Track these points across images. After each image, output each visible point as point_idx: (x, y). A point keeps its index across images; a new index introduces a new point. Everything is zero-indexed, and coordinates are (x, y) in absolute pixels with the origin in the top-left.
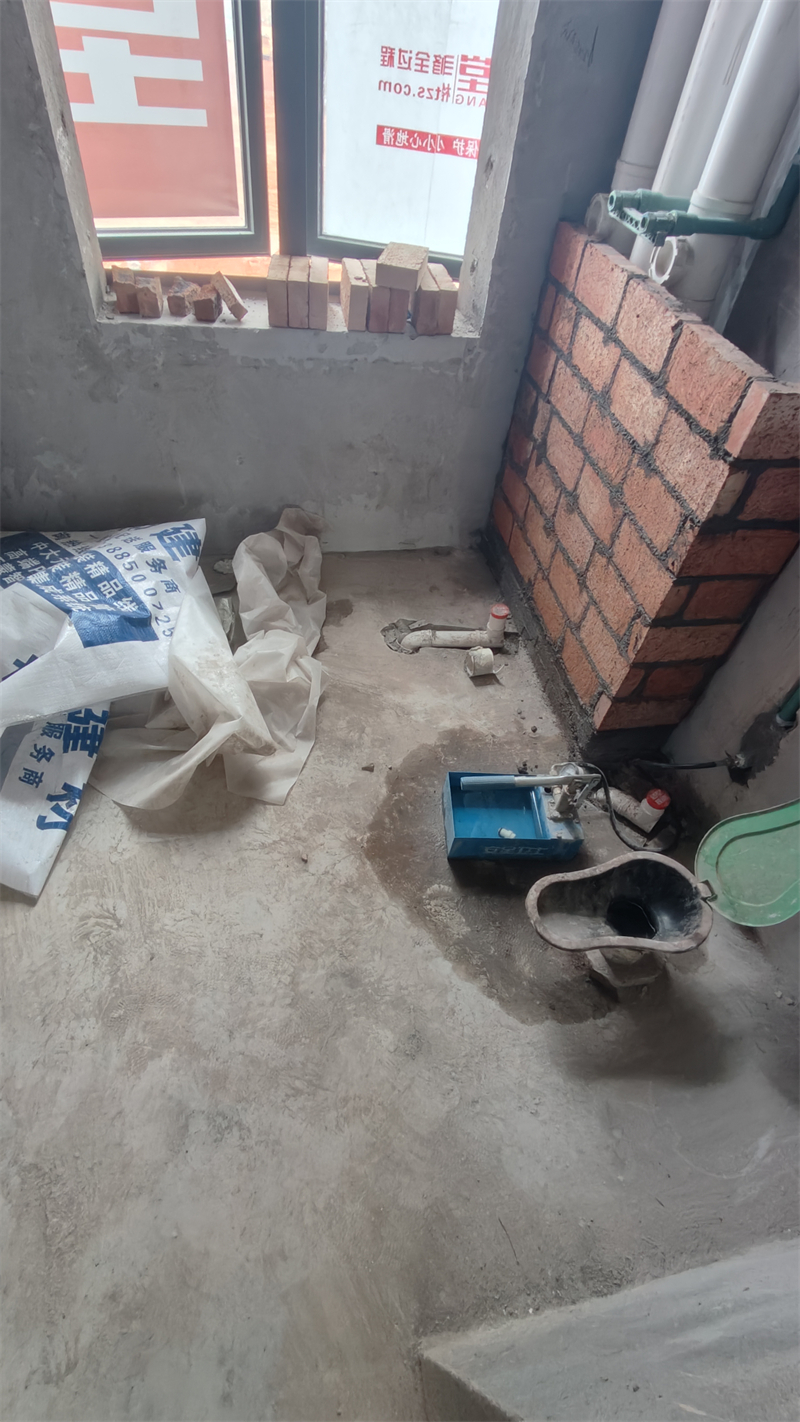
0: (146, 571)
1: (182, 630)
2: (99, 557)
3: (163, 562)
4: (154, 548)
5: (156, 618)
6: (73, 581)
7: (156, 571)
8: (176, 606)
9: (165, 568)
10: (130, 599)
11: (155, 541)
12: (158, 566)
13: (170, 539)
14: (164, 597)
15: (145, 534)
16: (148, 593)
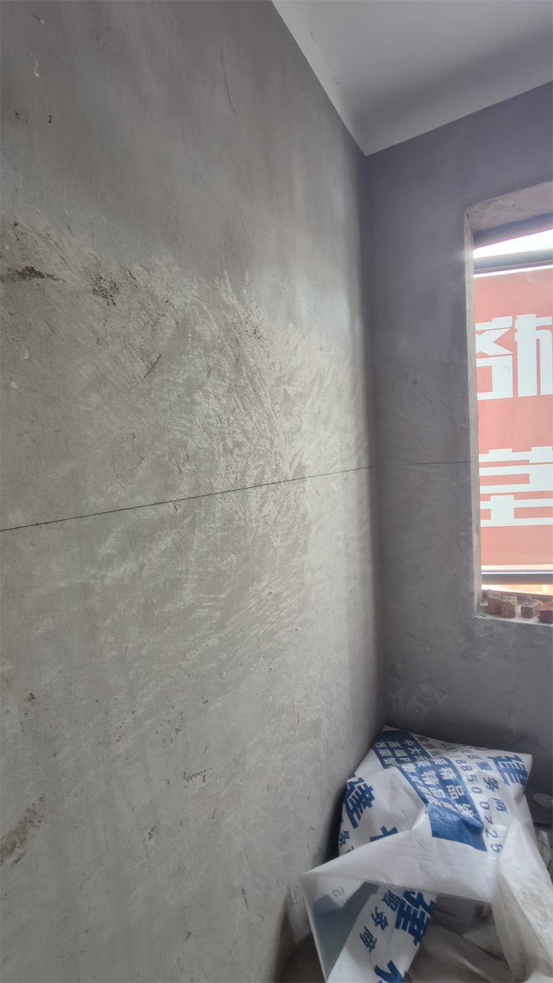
0: (483, 786)
1: (508, 851)
2: (450, 765)
3: (496, 782)
4: (491, 769)
5: (487, 831)
6: (430, 779)
7: (490, 788)
8: (504, 825)
9: (497, 788)
10: (469, 806)
11: (491, 763)
12: (492, 784)
13: (504, 765)
14: (495, 813)
15: (484, 755)
16: (483, 805)
